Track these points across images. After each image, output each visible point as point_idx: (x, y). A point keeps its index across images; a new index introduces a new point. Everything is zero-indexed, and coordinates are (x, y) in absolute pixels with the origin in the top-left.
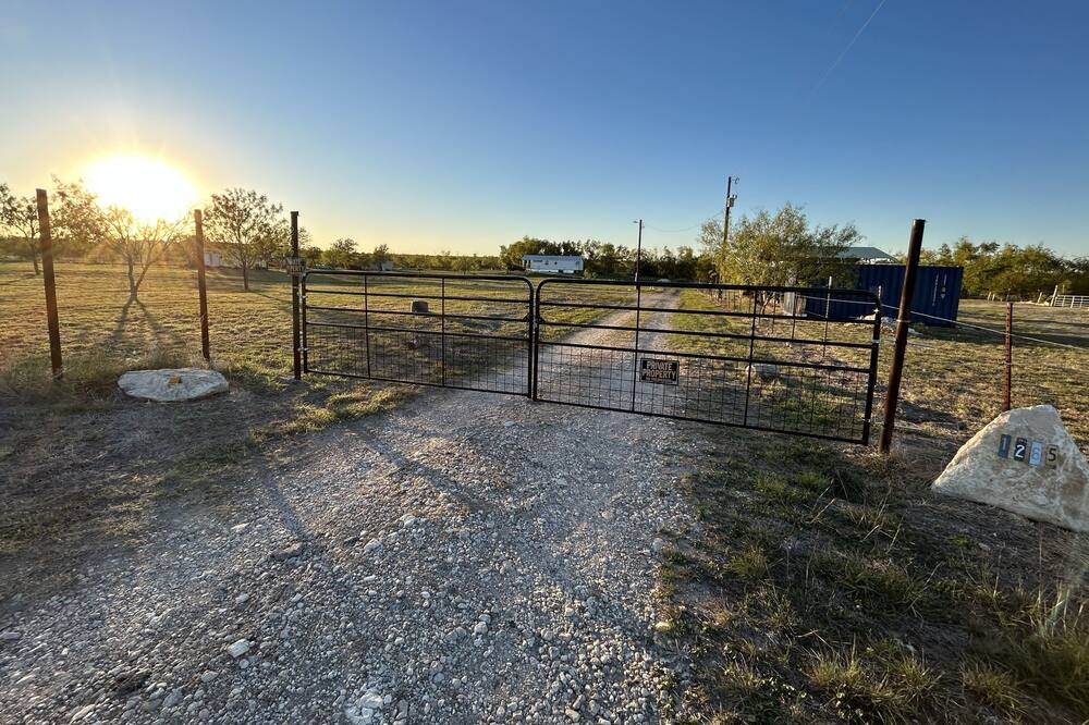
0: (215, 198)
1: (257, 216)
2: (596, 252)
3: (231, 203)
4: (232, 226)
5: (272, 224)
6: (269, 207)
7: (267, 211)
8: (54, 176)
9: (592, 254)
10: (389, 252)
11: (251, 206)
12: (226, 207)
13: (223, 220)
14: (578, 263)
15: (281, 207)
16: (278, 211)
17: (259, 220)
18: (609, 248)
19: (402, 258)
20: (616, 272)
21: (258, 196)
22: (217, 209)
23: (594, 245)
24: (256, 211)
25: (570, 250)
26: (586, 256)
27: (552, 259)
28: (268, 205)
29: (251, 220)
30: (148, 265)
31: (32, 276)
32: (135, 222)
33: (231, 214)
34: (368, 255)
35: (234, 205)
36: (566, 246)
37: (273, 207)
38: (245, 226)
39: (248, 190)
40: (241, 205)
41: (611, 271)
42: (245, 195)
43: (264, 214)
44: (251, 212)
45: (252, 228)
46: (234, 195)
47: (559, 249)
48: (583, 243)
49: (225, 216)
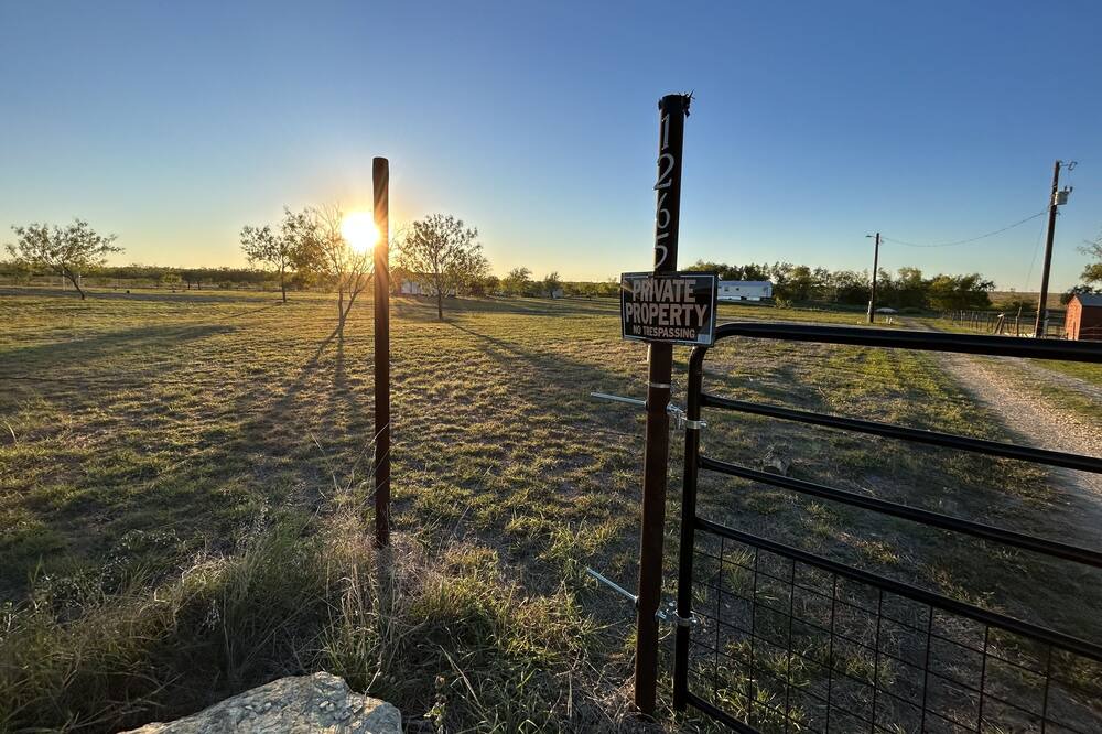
0: (417, 225)
1: (454, 242)
2: (786, 276)
3: (430, 230)
4: (430, 253)
5: (466, 250)
6: (464, 232)
7: (463, 237)
8: (286, 209)
9: (781, 278)
10: (559, 280)
11: (449, 232)
12: (425, 234)
13: (422, 247)
14: (765, 289)
15: (476, 232)
16: (473, 236)
17: (455, 246)
18: (804, 271)
19: (570, 285)
20: (810, 299)
21: (455, 222)
22: (418, 236)
23: (786, 269)
24: (453, 237)
25: (753, 275)
26: (774, 280)
27: (733, 285)
28: (464, 230)
29: (447, 246)
30: (355, 294)
31: (279, 304)
32: (347, 250)
33: (430, 242)
34: (540, 283)
35: (432, 232)
36: (749, 270)
37: (469, 232)
38: (442, 253)
39: (446, 215)
40: (438, 232)
41: (804, 297)
42: (443, 220)
43: (460, 238)
44: (448, 238)
45: (448, 254)
46: (433, 221)
47: (740, 273)
48: (771, 265)
49: (424, 243)
